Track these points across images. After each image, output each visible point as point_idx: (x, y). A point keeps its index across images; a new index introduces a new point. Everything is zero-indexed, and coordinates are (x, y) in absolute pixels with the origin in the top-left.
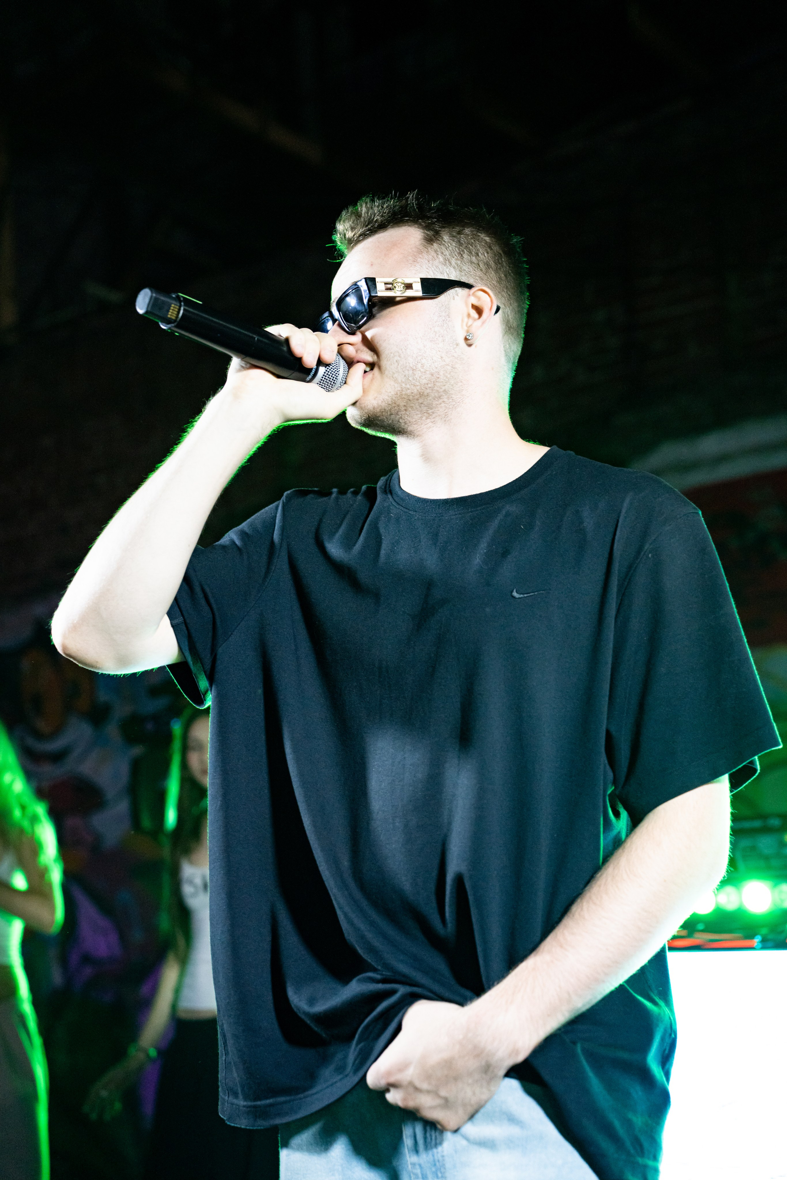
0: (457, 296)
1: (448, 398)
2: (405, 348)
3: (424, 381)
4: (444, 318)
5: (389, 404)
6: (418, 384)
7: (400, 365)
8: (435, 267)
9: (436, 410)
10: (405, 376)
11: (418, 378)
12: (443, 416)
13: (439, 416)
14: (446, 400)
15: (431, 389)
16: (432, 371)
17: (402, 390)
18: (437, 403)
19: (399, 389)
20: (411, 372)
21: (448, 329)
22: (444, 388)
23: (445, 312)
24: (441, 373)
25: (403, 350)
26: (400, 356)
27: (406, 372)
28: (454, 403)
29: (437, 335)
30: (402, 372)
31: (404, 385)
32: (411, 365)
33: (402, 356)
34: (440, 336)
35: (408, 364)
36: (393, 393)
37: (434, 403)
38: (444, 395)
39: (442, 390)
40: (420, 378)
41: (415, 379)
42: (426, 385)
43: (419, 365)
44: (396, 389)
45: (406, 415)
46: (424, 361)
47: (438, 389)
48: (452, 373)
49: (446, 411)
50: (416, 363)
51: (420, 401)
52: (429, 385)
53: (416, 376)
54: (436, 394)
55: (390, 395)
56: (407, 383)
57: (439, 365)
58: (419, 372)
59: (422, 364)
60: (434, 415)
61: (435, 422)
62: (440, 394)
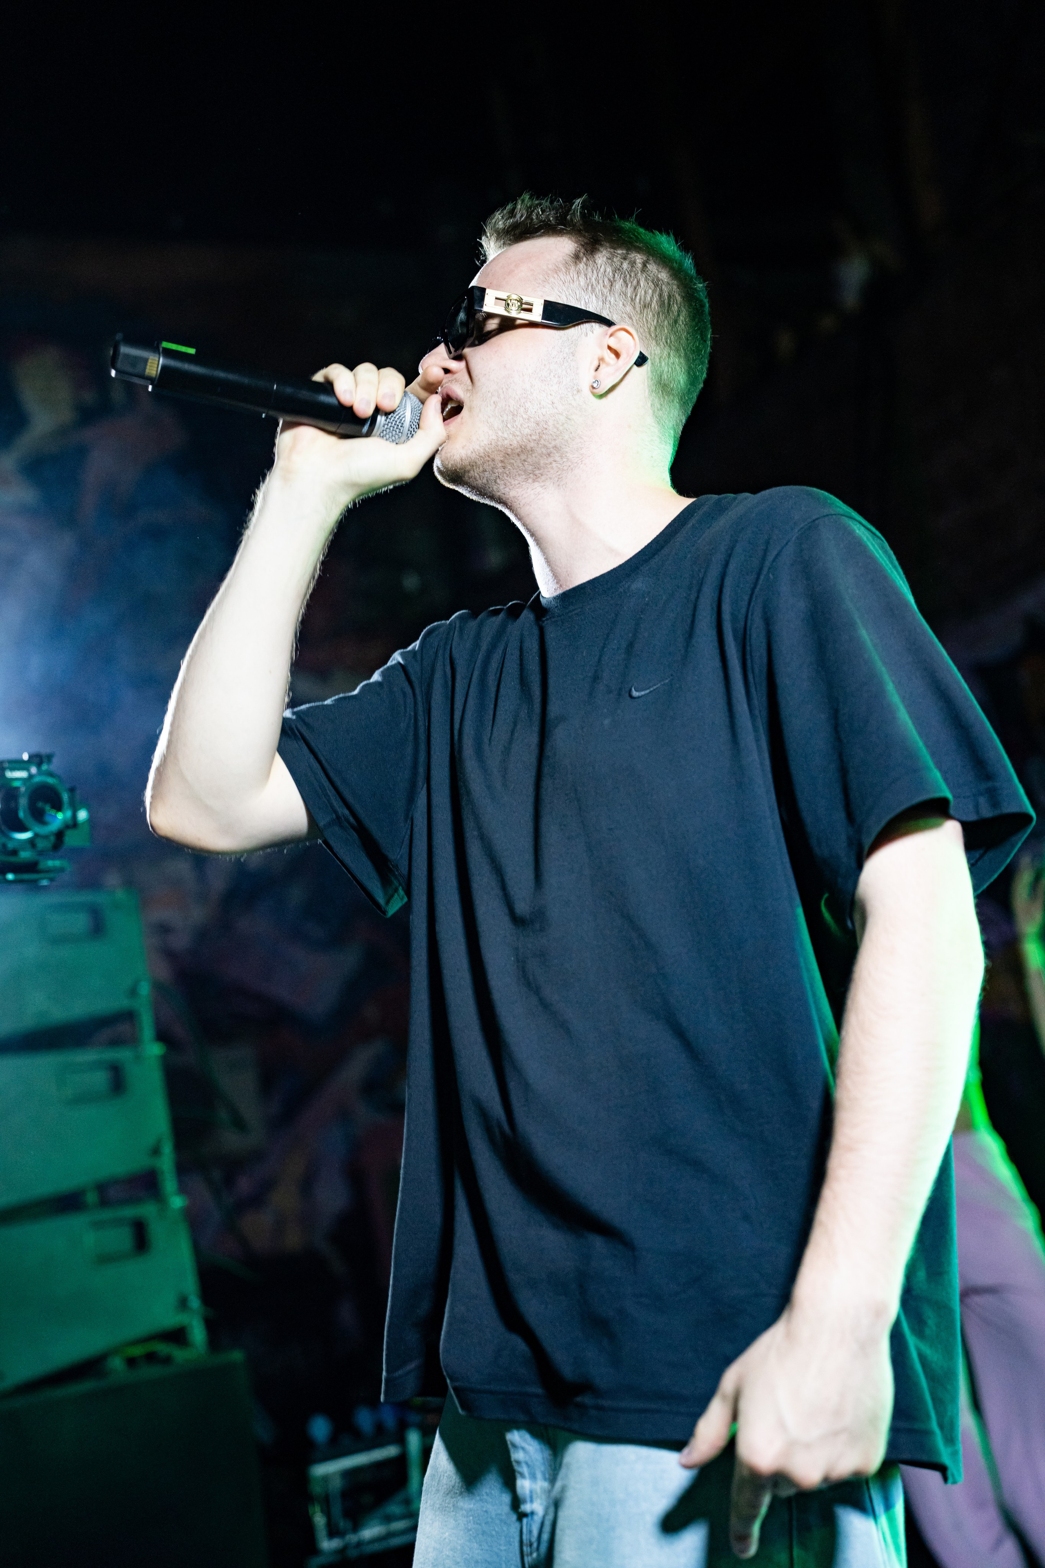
0: (591, 333)
1: (562, 457)
2: (506, 386)
3: (527, 431)
4: (565, 355)
5: (481, 457)
6: (518, 433)
7: (498, 407)
8: (570, 291)
9: (546, 470)
10: (503, 421)
11: (519, 426)
12: (556, 479)
13: (551, 478)
14: (558, 459)
15: (536, 442)
16: (538, 419)
17: (498, 440)
18: (546, 462)
19: (495, 437)
20: (510, 417)
21: (569, 370)
22: (553, 443)
23: (570, 349)
24: (551, 423)
25: (504, 389)
26: (499, 397)
27: (505, 417)
28: (569, 463)
29: (552, 374)
30: (500, 416)
31: (500, 433)
32: (512, 409)
33: (502, 396)
34: (556, 376)
35: (507, 407)
36: (486, 442)
37: (542, 462)
38: (555, 452)
39: (551, 446)
40: (521, 426)
41: (515, 427)
42: (529, 437)
43: (522, 409)
44: (491, 438)
45: (505, 475)
46: (528, 405)
47: (546, 443)
48: (565, 425)
49: (558, 474)
50: (518, 406)
51: (523, 457)
52: (534, 437)
53: (517, 423)
54: (544, 451)
55: (482, 444)
56: (505, 431)
57: (548, 413)
58: (521, 419)
59: (525, 409)
60: (543, 478)
61: (545, 487)
62: (549, 451)
